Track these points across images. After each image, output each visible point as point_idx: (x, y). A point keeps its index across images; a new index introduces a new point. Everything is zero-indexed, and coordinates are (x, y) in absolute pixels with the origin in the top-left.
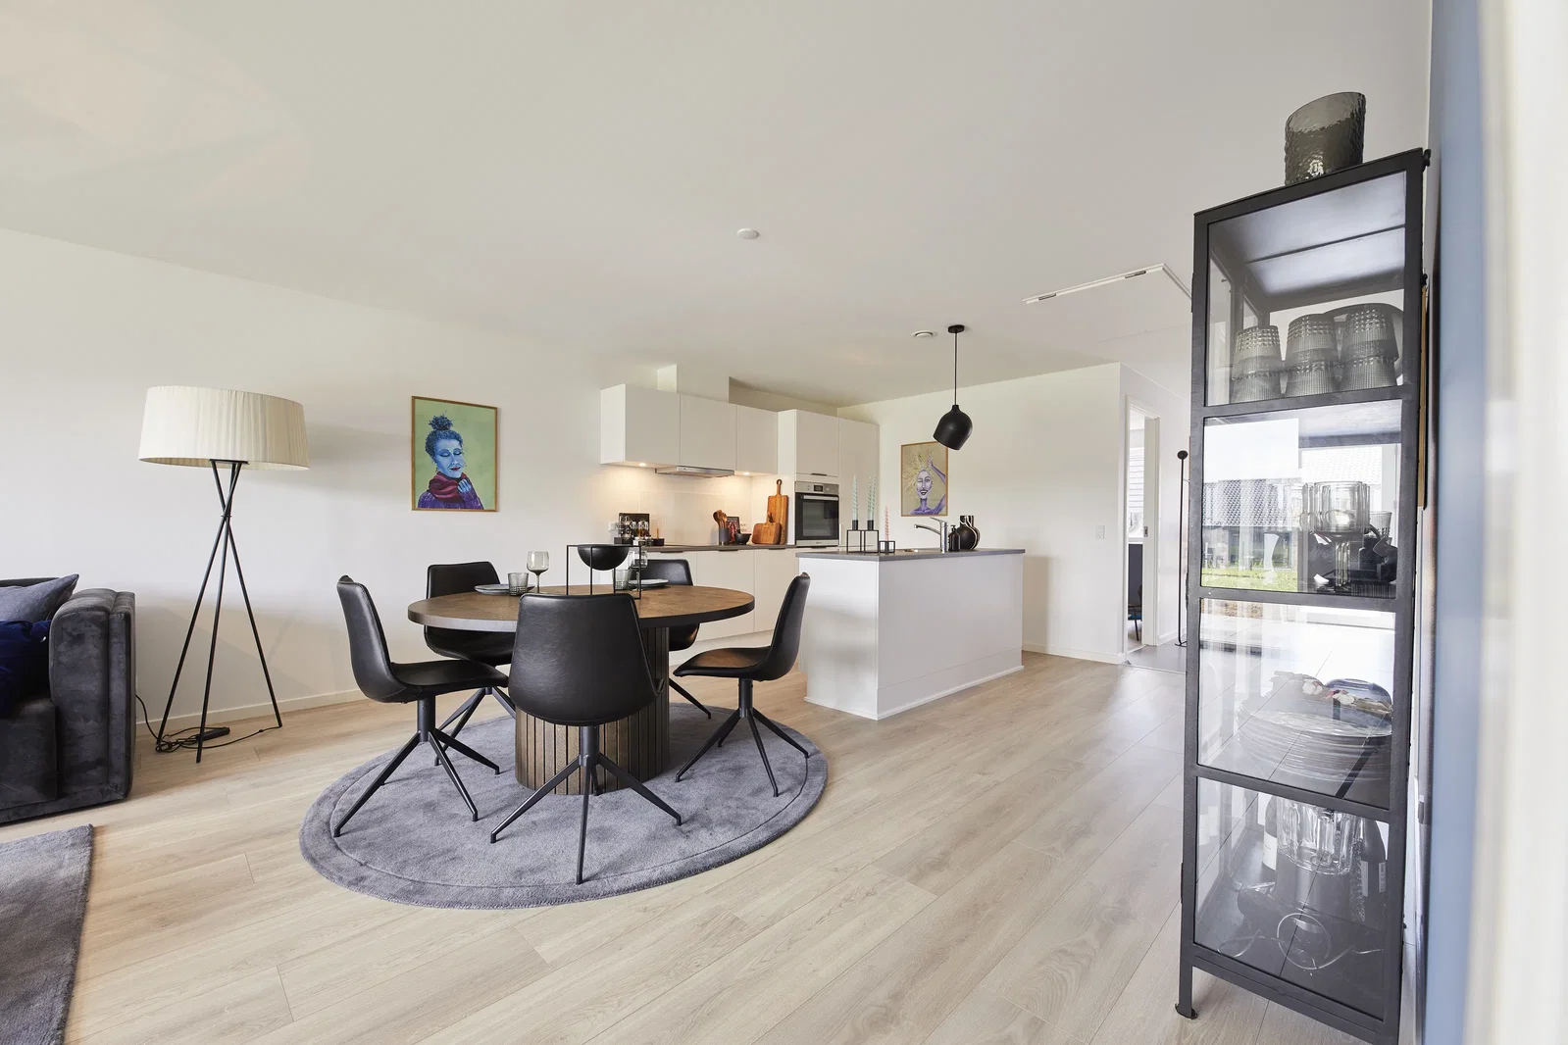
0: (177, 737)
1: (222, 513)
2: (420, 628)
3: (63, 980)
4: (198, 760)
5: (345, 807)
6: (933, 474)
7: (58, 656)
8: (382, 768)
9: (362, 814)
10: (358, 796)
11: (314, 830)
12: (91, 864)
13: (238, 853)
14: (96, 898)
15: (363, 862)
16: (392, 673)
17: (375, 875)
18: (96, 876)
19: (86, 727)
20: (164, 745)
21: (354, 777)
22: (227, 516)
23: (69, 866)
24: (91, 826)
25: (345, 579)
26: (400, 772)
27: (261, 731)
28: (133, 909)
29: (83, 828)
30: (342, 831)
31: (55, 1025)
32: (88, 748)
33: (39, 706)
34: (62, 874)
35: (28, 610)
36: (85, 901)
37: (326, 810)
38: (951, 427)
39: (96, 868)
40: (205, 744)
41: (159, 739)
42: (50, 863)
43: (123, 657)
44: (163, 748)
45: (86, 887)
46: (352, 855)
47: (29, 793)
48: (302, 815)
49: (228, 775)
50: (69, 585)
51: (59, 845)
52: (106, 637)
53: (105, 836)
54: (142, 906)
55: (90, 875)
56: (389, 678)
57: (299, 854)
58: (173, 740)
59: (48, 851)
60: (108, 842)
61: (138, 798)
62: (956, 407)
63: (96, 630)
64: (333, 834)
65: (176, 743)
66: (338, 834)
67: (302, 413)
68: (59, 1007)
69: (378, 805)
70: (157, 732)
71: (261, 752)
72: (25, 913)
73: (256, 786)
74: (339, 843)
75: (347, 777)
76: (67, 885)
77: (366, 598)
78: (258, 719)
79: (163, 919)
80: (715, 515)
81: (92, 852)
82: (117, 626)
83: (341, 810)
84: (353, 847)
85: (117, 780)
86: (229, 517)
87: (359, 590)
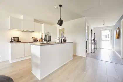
6: (63, 33)
38: (60, 22)
62: (61, 19)
80: (32, 38)
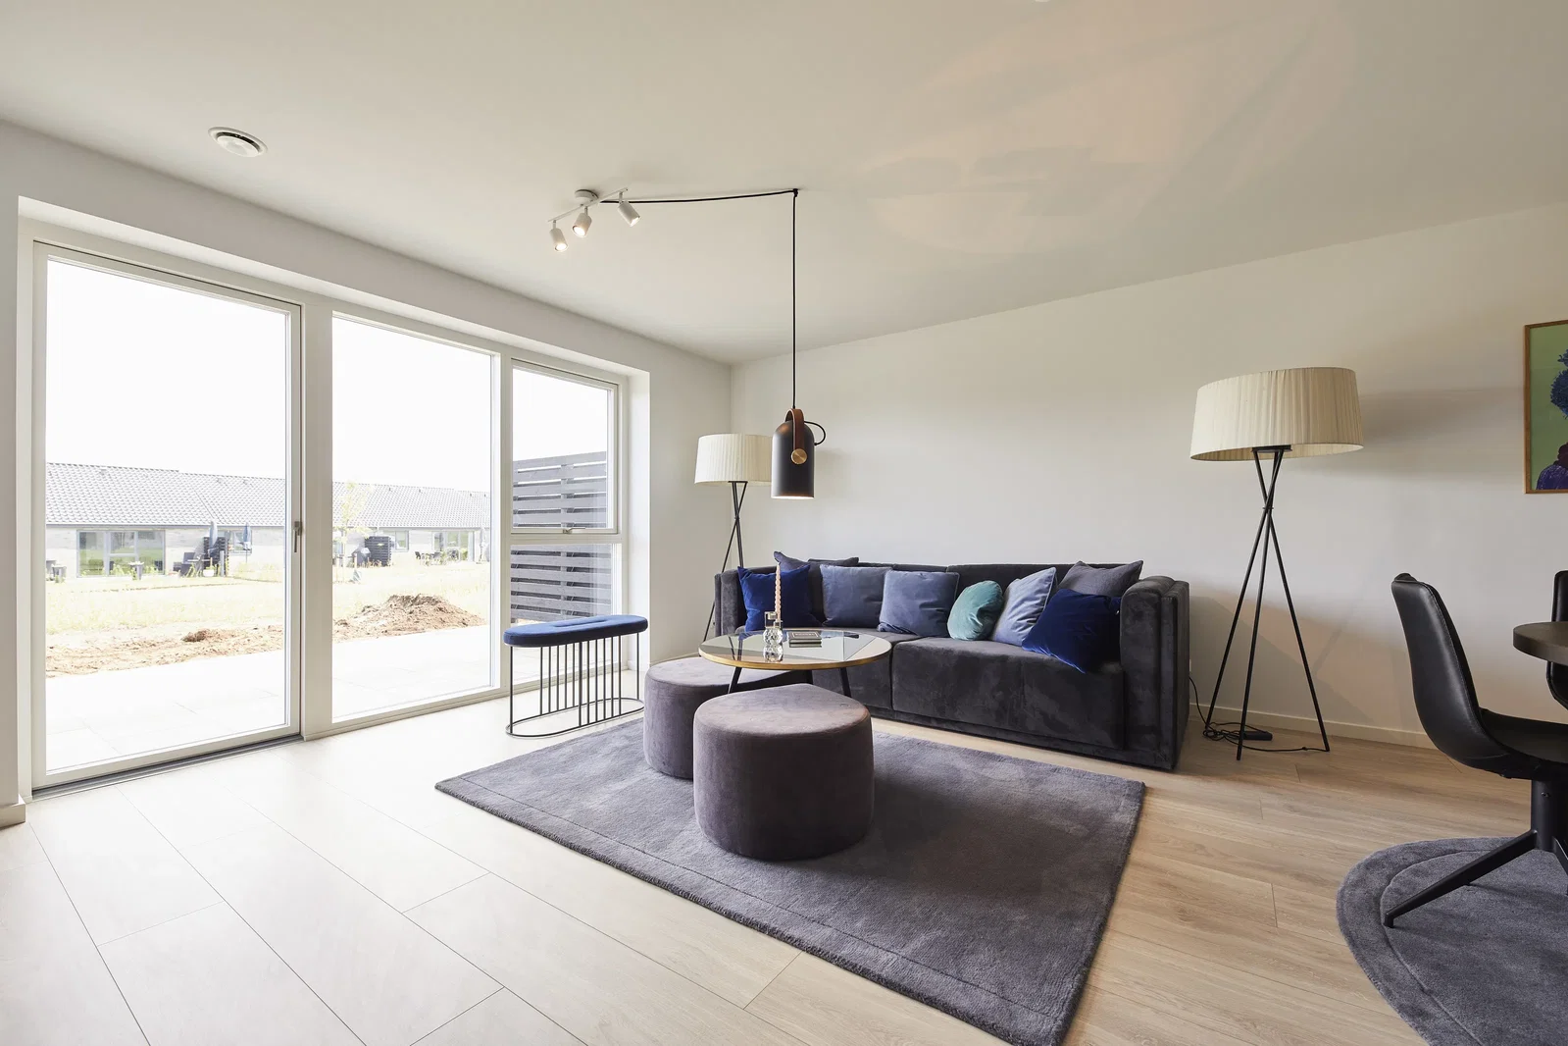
0: (1223, 727)
1: (1264, 505)
2: (1538, 667)
3: (1097, 918)
4: (1238, 758)
5: (1404, 890)
7: (1127, 628)
8: (1467, 860)
9: (1430, 911)
10: (1428, 883)
11: (1356, 900)
12: (1137, 819)
13: (1264, 880)
14: (1136, 855)
15: (1426, 988)
16: (1481, 724)
17: (1442, 1021)
18: (1140, 833)
19: (1144, 694)
20: (1212, 734)
21: (1423, 852)
22: (1269, 508)
23: (1123, 813)
24: (1143, 784)
25: (1404, 578)
26: (1499, 876)
27: (1304, 748)
28: (1162, 884)
29: (1137, 783)
30: (1397, 921)
31: (1083, 959)
32: (1145, 715)
33: (1112, 668)
34: (1117, 818)
35: (1109, 589)
36: (1127, 853)
37: (1375, 881)
39: (1141, 825)
40: (1246, 743)
41: (1208, 723)
42: (1111, 804)
43: (1171, 638)
44: (1209, 734)
45: (1131, 839)
46: (1408, 966)
47: (1106, 738)
48: (1343, 870)
49: (1264, 784)
50: (1136, 569)
51: (1120, 791)
52: (1159, 617)
53: (1152, 799)
54: (1169, 885)
55: (1135, 829)
56: (1475, 729)
57: (1334, 921)
58: (1218, 729)
59: (1111, 792)
60: (1154, 804)
61: (1183, 774)
63: (1149, 611)
64: (1383, 920)
65: (1221, 733)
66: (1390, 923)
67: (1354, 384)
68: (1090, 944)
69: (1456, 911)
70: (1206, 717)
71: (1304, 773)
72: (1086, 838)
73: (1292, 809)
74: (1391, 938)
75: (1410, 848)
76: (1117, 830)
77: (1436, 606)
78: (1302, 733)
79: (1182, 911)
81: (1141, 808)
82: (1167, 609)
83: (1397, 891)
84: (1412, 954)
85: (1166, 750)
86: (1271, 508)
87: (1424, 593)
